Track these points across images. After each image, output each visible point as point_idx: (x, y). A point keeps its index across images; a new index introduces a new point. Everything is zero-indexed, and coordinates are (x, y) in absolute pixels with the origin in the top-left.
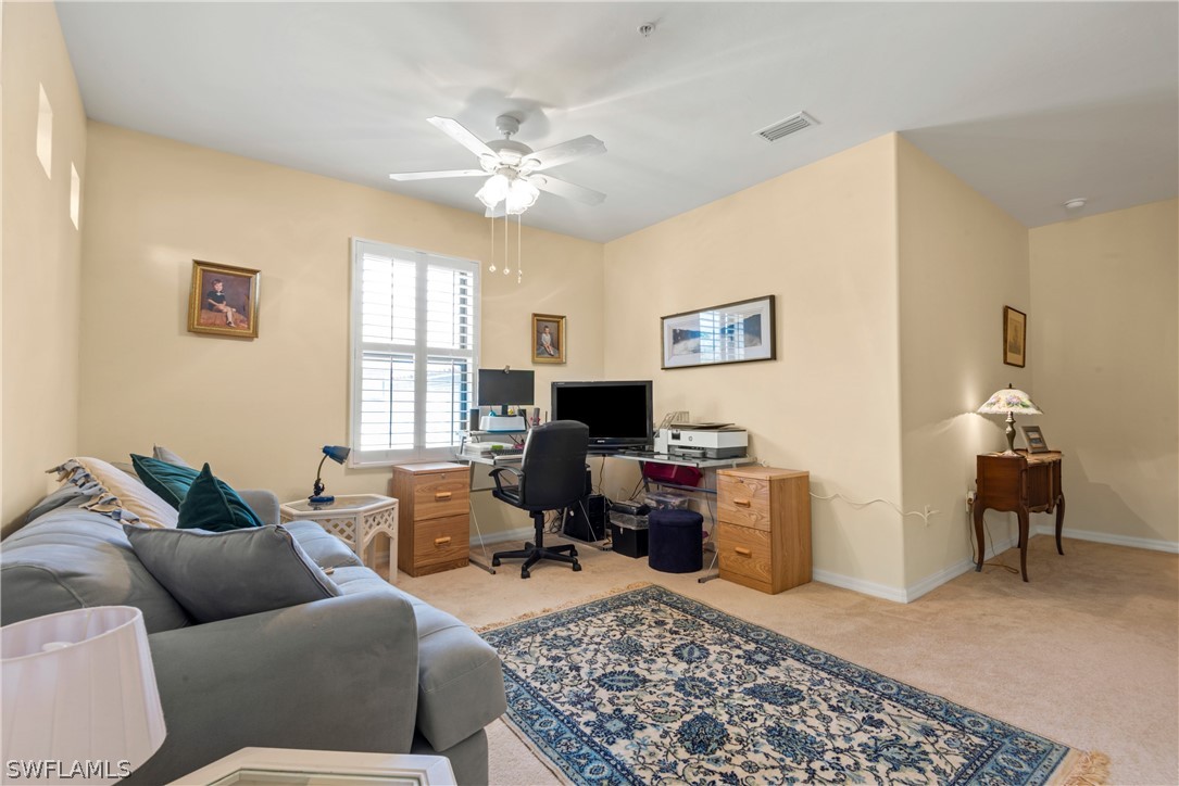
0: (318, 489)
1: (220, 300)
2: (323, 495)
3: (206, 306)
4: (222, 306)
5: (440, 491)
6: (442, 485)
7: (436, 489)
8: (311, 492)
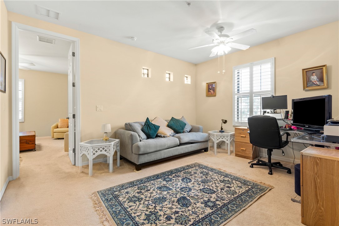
0: (222, 129)
1: (210, 89)
2: (223, 130)
3: (209, 91)
4: (211, 91)
5: (242, 135)
6: (242, 133)
7: (241, 134)
8: (220, 129)
